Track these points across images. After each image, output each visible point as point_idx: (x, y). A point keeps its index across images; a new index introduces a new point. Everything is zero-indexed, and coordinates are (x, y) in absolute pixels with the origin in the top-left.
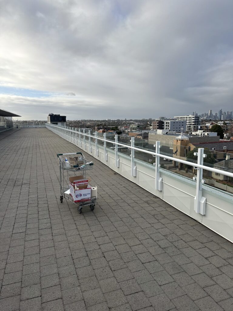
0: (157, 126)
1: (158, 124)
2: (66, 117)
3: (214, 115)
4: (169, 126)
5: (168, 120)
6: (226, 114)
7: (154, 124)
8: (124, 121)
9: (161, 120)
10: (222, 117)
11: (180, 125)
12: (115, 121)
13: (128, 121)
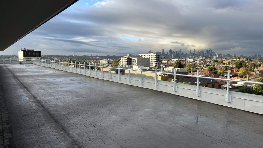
0: (126, 62)
1: (126, 61)
2: (41, 52)
3: (166, 53)
4: (136, 62)
5: (135, 57)
6: (175, 53)
7: (123, 60)
8: (91, 56)
9: (129, 57)
10: (172, 55)
11: (145, 62)
12: (81, 56)
13: (94, 56)
